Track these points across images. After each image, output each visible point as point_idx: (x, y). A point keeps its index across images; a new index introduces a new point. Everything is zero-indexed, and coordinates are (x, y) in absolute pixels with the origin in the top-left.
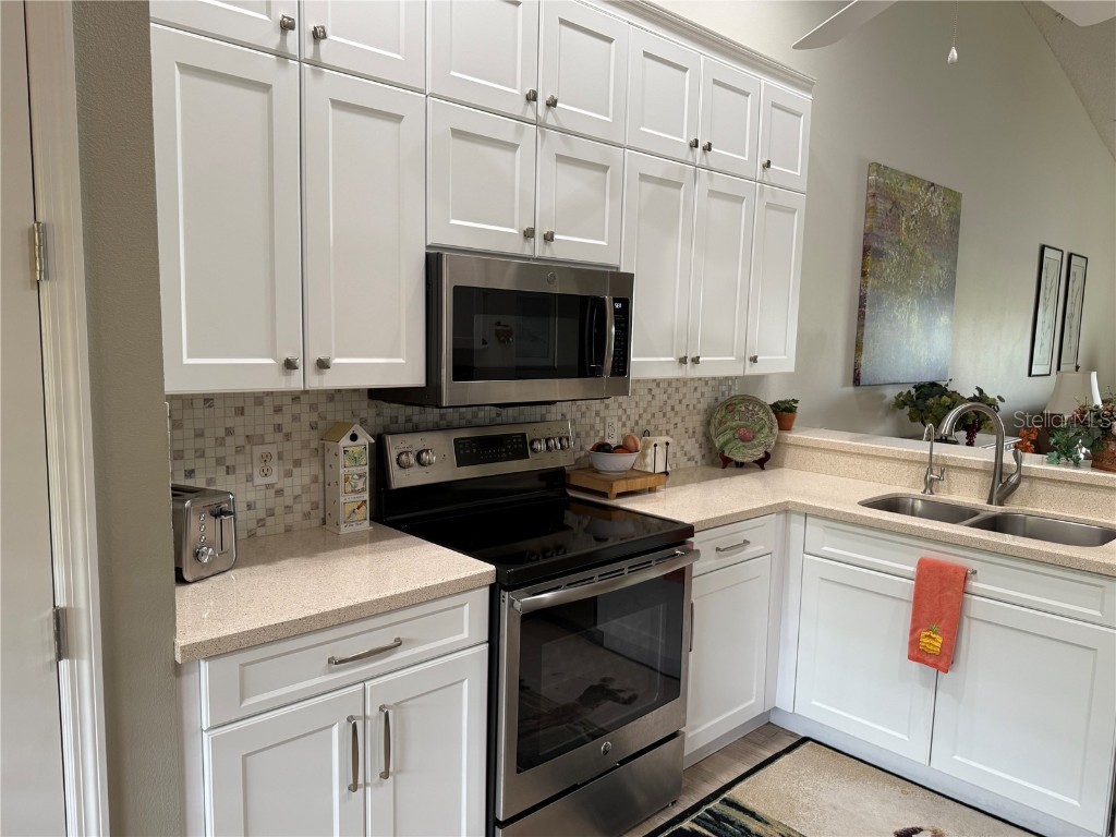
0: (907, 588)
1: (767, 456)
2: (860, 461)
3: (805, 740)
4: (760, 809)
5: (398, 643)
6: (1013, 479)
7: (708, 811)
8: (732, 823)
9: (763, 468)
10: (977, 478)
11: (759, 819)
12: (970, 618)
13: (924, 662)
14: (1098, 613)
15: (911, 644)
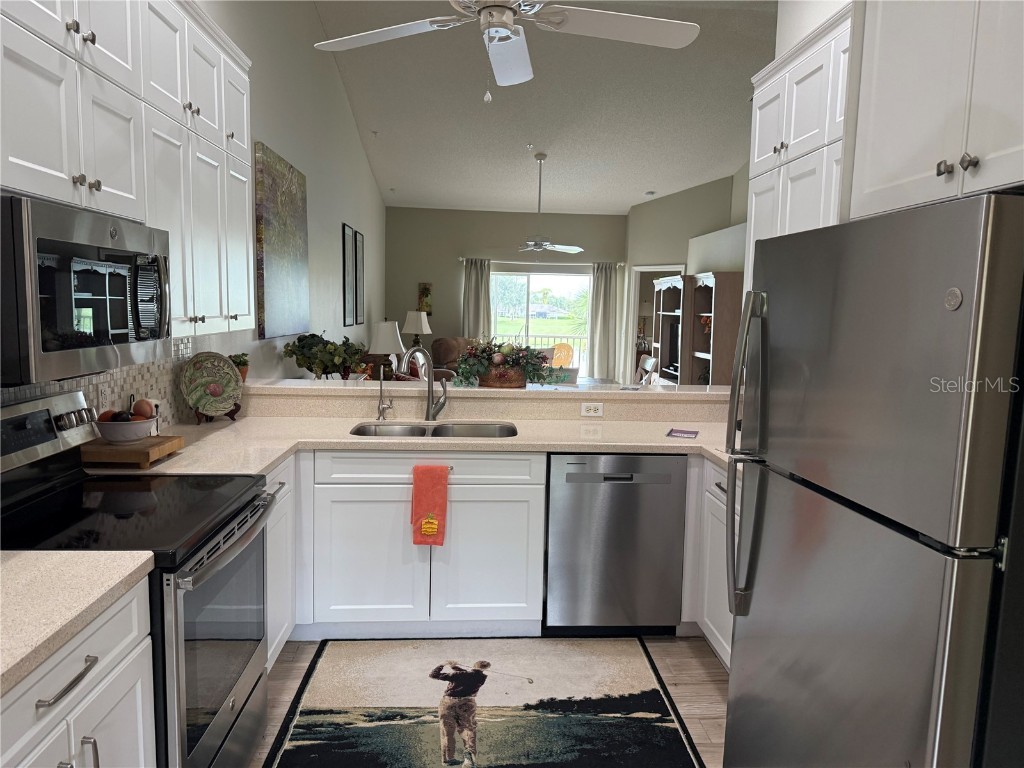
0: (406, 492)
1: (237, 407)
2: (320, 401)
3: (324, 643)
4: (335, 706)
5: (92, 661)
6: (442, 400)
7: (296, 727)
8: (321, 725)
9: (234, 419)
10: (414, 404)
11: (339, 713)
12: (451, 501)
13: (426, 543)
14: (528, 477)
15: (415, 532)
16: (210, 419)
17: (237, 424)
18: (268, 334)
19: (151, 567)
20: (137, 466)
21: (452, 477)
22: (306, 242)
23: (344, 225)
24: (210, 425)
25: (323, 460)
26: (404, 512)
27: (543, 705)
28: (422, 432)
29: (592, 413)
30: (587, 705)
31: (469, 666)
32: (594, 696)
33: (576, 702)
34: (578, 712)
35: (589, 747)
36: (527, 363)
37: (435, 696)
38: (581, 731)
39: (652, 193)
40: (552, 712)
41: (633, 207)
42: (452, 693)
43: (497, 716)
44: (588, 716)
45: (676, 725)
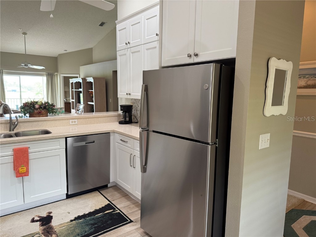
0: (11, 159)
6: (16, 123)
12: (30, 160)
14: (59, 147)
15: (16, 173)
21: (30, 151)
27: (76, 219)
29: (74, 123)
30: (90, 214)
31: (44, 214)
32: (92, 211)
33: (87, 214)
34: (88, 217)
35: (96, 225)
37: (37, 227)
38: (92, 222)
39: (66, 50)
40: (80, 220)
42: (42, 225)
43: (62, 227)
44: (92, 217)
45: (119, 211)
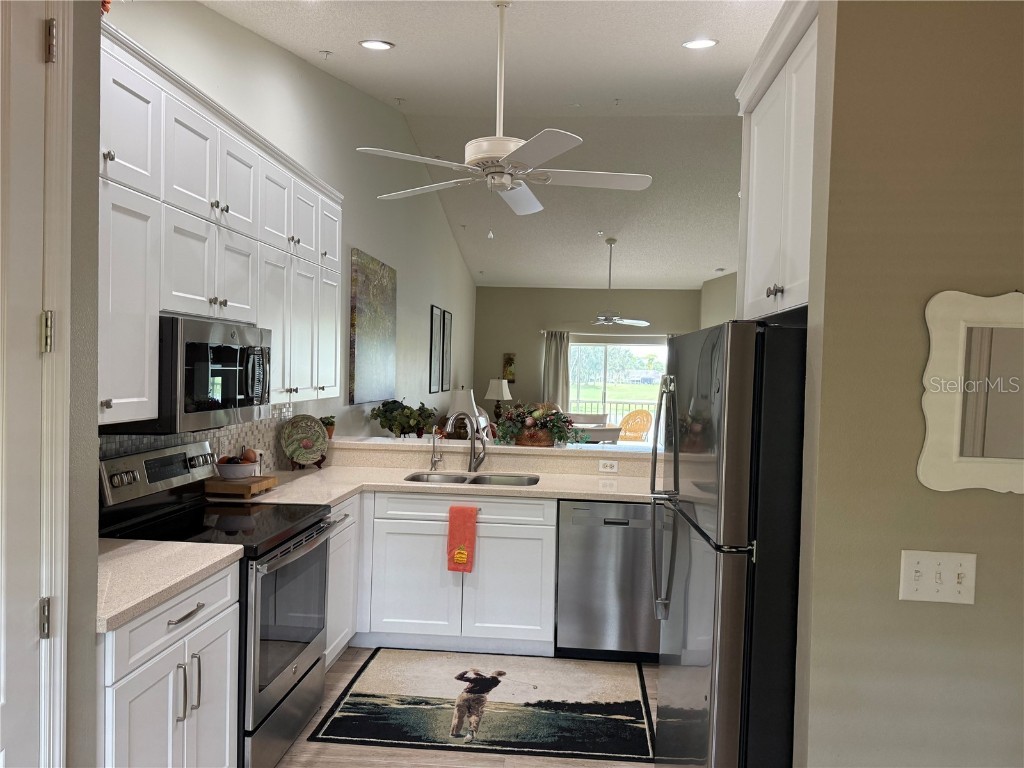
0: (444, 528)
1: (323, 458)
2: (387, 455)
3: (378, 650)
4: (377, 693)
5: (200, 607)
6: (481, 456)
7: (346, 703)
8: (364, 704)
9: (320, 468)
10: (460, 458)
11: (380, 697)
12: (479, 537)
13: (459, 571)
14: (541, 519)
15: (449, 560)
16: (302, 467)
17: (322, 471)
18: (356, 400)
19: (241, 556)
20: (242, 496)
21: (481, 517)
22: (394, 324)
23: (432, 307)
24: (301, 471)
25: (381, 499)
26: (442, 543)
27: (540, 704)
28: (462, 480)
29: (608, 470)
30: (578, 707)
31: (488, 673)
32: (584, 701)
33: (568, 704)
34: (567, 711)
35: (568, 734)
36: (554, 425)
37: (458, 691)
38: (564, 724)
39: (722, 270)
40: (546, 709)
41: (705, 283)
42: (469, 691)
43: (501, 709)
44: (574, 715)
45: (646, 726)
